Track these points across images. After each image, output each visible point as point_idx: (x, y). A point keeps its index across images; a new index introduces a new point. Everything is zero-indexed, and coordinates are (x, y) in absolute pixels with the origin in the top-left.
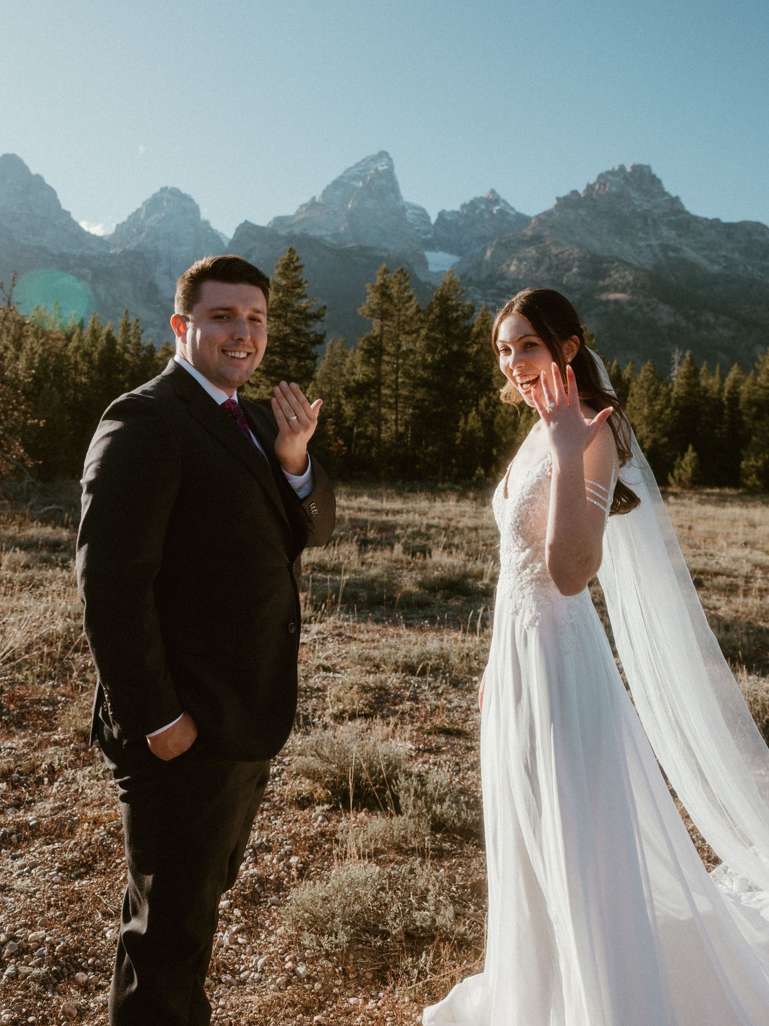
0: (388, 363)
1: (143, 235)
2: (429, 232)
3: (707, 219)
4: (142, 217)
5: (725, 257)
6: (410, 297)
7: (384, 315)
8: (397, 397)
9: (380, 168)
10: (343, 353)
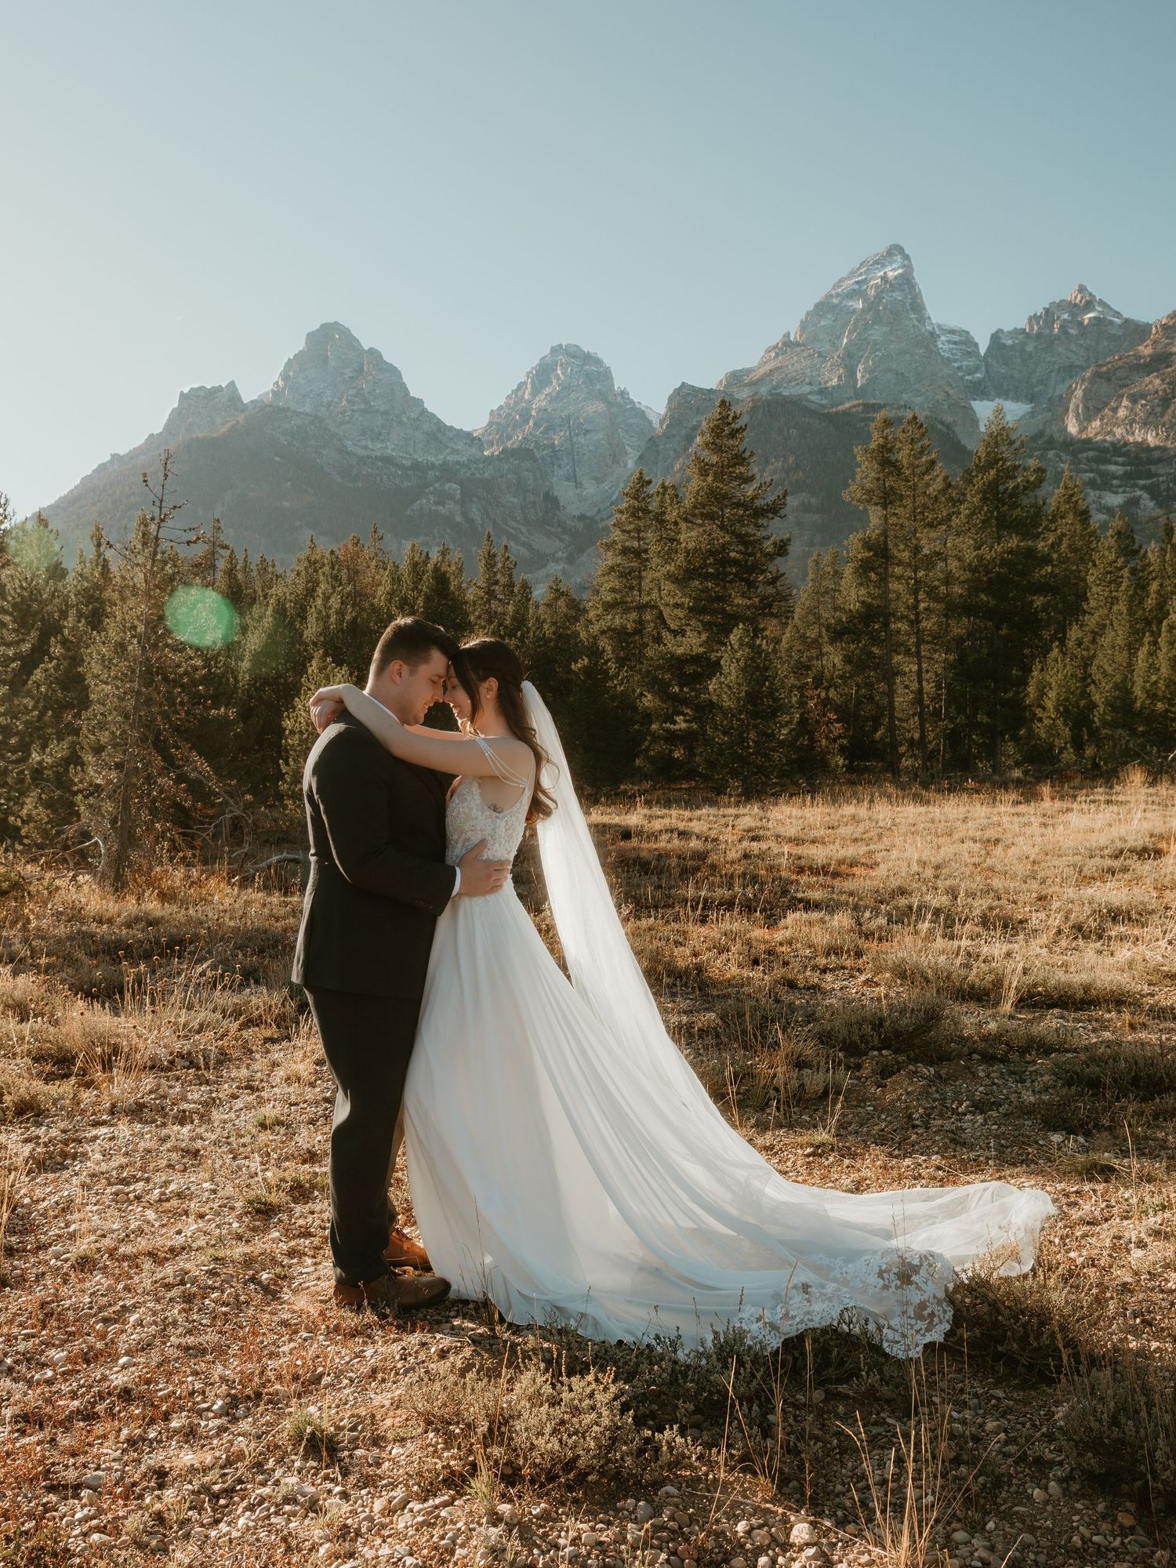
0: (899, 578)
1: (531, 423)
2: (977, 369)
4: (526, 397)
6: (933, 463)
7: (888, 498)
9: (891, 274)
10: (836, 572)
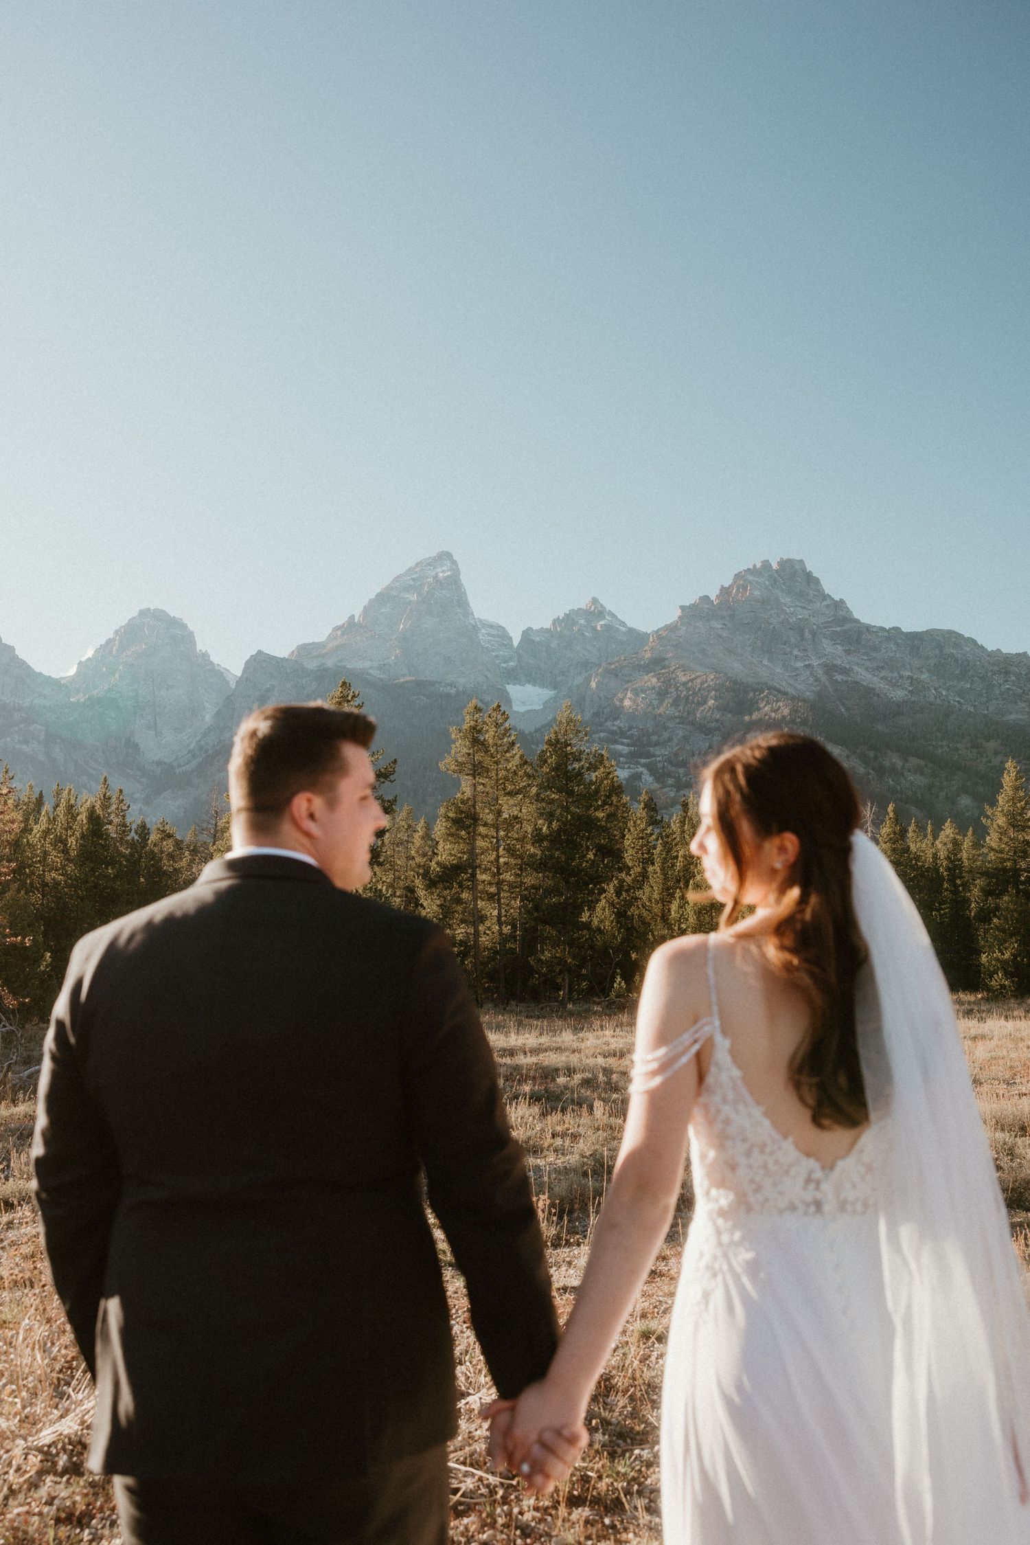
2: (512, 658)
3: (882, 629)
5: (912, 678)
8: (499, 884)
